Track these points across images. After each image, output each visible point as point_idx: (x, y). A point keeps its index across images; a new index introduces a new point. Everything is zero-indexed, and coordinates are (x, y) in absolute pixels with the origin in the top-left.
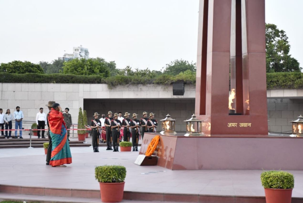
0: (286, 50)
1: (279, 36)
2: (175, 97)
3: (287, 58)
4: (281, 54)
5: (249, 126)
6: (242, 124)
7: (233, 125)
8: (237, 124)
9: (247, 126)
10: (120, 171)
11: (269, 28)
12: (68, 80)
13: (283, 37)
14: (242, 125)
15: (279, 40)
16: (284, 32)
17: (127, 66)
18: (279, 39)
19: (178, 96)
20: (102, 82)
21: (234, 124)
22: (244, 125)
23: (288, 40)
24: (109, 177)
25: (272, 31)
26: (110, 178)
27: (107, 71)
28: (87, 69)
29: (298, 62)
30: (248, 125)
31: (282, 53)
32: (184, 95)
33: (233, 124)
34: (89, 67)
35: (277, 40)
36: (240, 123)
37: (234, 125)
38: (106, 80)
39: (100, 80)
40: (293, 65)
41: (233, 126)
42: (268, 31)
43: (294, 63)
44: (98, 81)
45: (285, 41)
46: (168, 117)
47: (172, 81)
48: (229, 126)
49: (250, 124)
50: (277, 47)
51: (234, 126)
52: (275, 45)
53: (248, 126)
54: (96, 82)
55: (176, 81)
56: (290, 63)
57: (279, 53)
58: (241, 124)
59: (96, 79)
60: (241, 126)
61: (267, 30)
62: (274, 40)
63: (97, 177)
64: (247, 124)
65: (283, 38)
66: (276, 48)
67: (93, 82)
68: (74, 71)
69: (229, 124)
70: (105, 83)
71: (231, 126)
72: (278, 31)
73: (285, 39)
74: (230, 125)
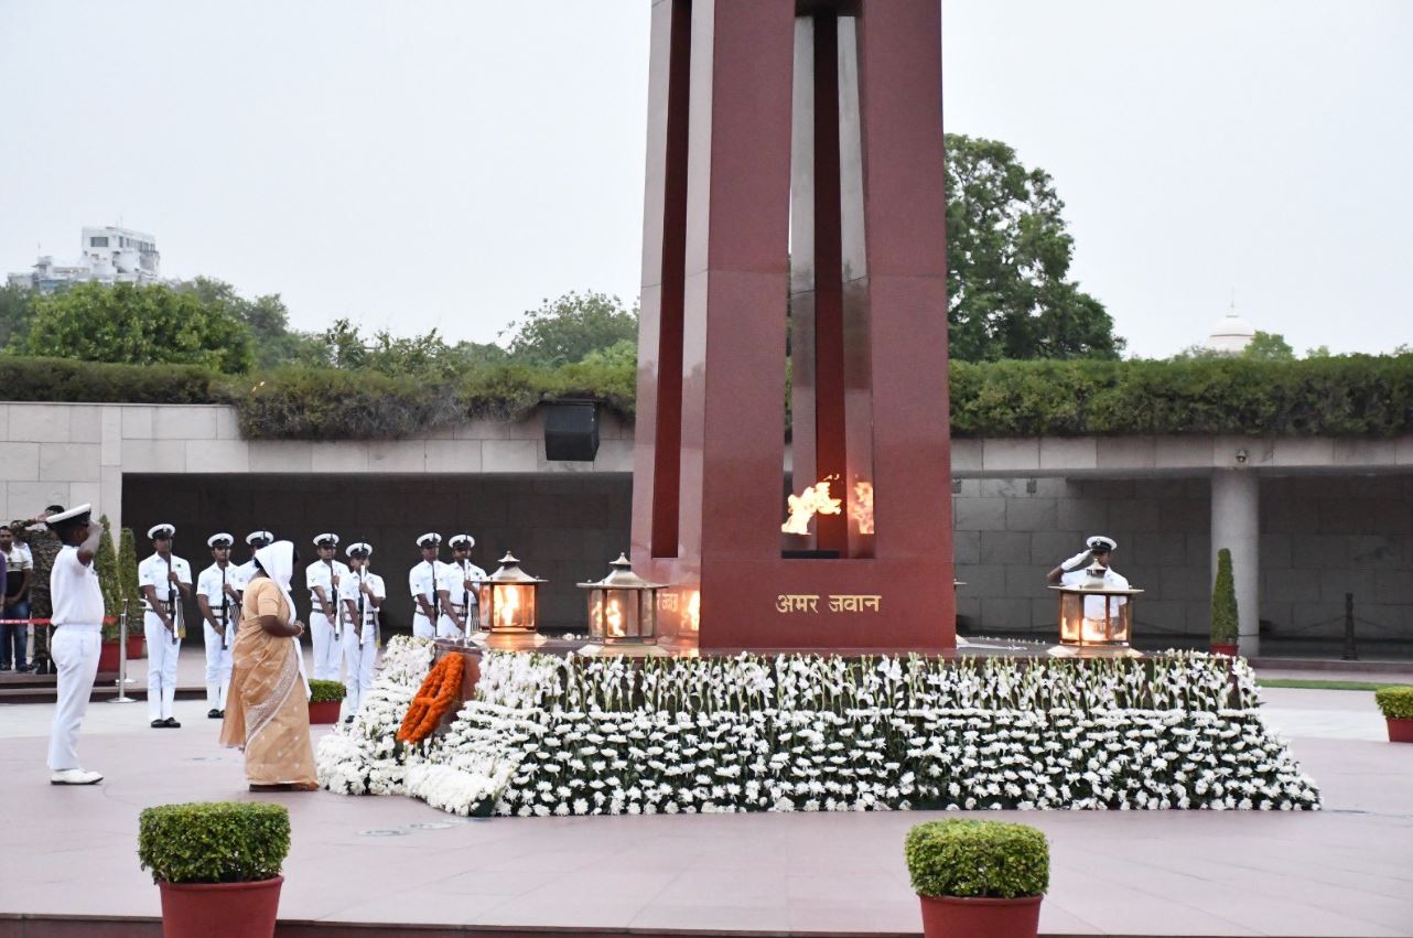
0: (1056, 258)
1: (1024, 196)
2: (557, 467)
3: (1060, 296)
4: (1032, 274)
5: (873, 606)
6: (841, 598)
7: (799, 606)
8: (817, 597)
9: (861, 609)
10: (258, 826)
11: (982, 158)
12: (49, 388)
13: (1043, 201)
14: (840, 603)
15: (1026, 213)
16: (1049, 176)
17: (340, 323)
18: (1026, 207)
19: (568, 463)
20: (212, 398)
21: (805, 598)
22: (850, 605)
23: (1063, 215)
24: (209, 855)
25: (993, 172)
26: (212, 861)
27: (238, 345)
28: (146, 333)
29: (1107, 311)
30: (868, 604)
31: (1040, 272)
32: (597, 458)
33: (798, 598)
34: (153, 324)
35: (1019, 213)
36: (832, 597)
37: (802, 601)
38: (232, 385)
39: (204, 386)
40: (1086, 325)
41: (802, 608)
42: (977, 174)
43: (1090, 319)
44: (193, 392)
45: (1051, 217)
46: (508, 565)
47: (542, 393)
48: (783, 608)
49: (877, 598)
50: (1015, 244)
51: (805, 609)
52: (1010, 235)
53: (864, 604)
54: (184, 394)
55: (560, 397)
56: (1072, 319)
57: (1025, 273)
58: (838, 600)
59: (181, 384)
60: (835, 610)
61: (974, 169)
62: (1003, 211)
63: (147, 858)
64: (865, 600)
65: (1045, 204)
66: (1011, 249)
67: (170, 396)
68: (84, 340)
69: (783, 600)
70: (226, 400)
71: (791, 609)
72: (1019, 173)
73: (1049, 210)
74: (790, 602)
